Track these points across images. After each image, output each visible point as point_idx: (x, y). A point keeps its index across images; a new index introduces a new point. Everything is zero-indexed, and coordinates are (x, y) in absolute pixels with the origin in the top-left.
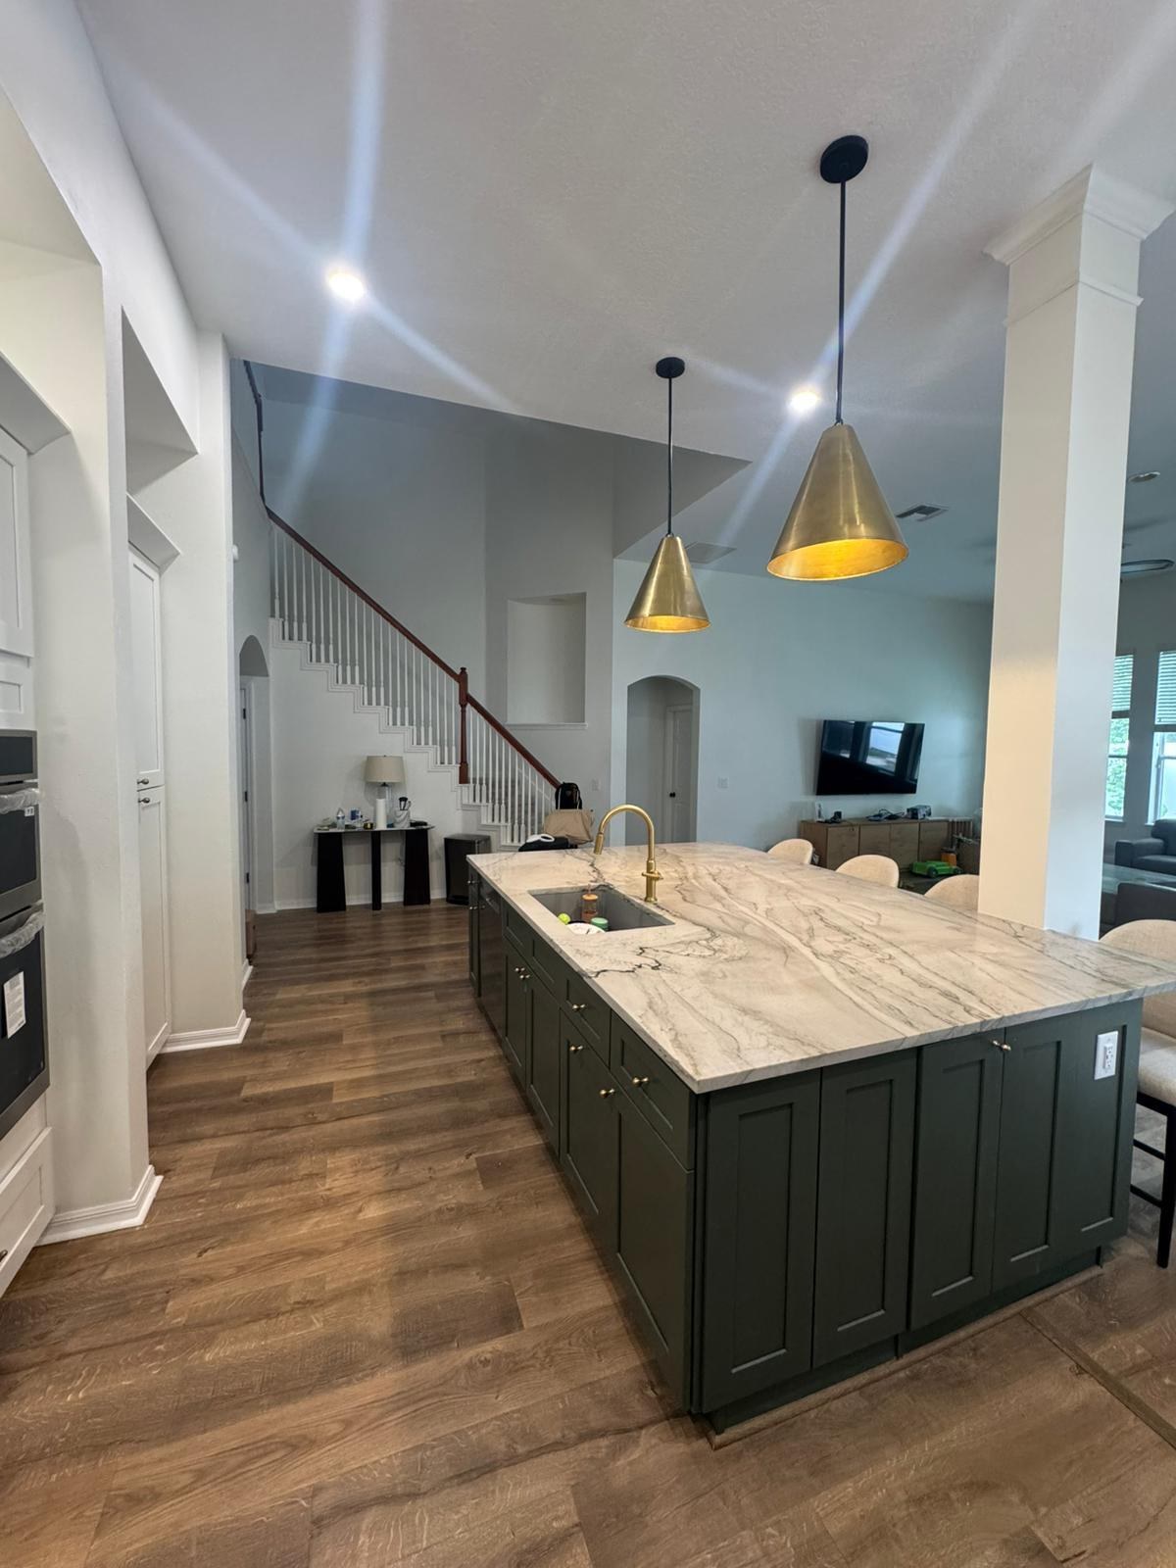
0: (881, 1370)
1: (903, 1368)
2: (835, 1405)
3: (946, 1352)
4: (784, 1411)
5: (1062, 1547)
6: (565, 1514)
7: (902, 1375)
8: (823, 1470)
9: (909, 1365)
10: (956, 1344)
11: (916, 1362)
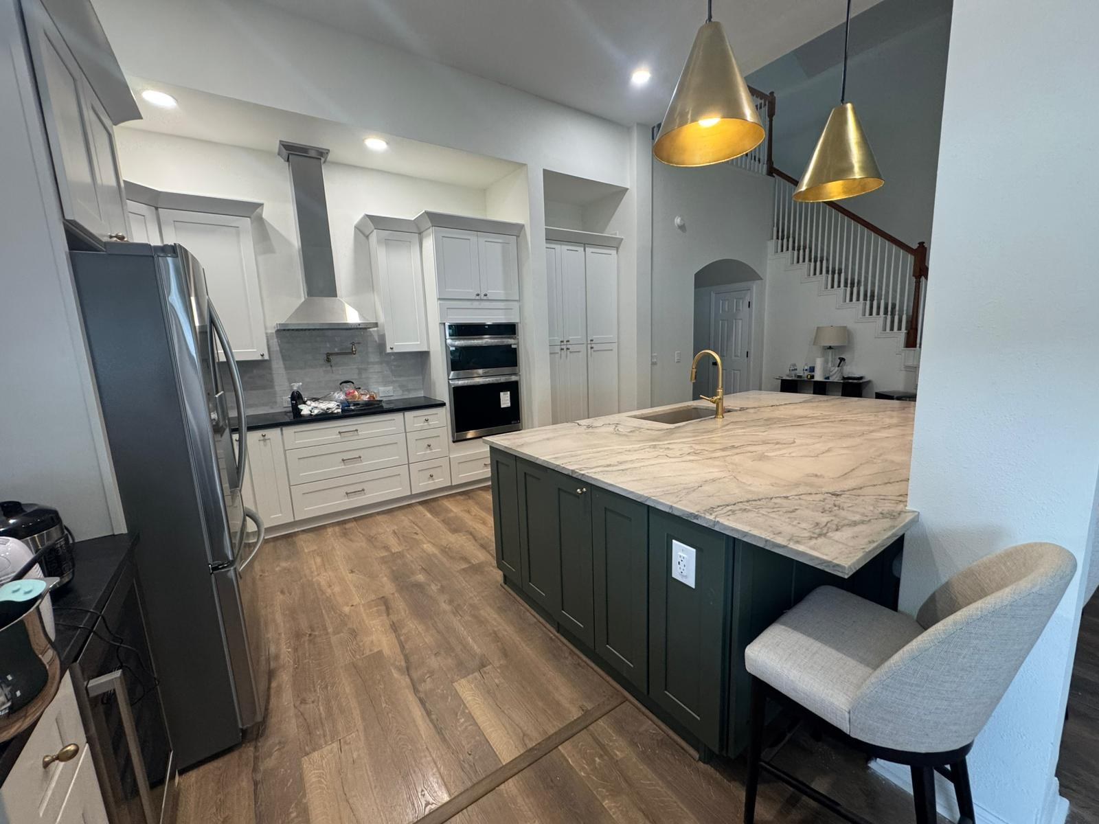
0: (548, 626)
1: (555, 635)
2: (528, 614)
3: (572, 652)
4: (519, 599)
5: (485, 673)
6: (475, 562)
7: (552, 635)
8: (501, 610)
9: (557, 637)
10: (579, 657)
11: (559, 639)
